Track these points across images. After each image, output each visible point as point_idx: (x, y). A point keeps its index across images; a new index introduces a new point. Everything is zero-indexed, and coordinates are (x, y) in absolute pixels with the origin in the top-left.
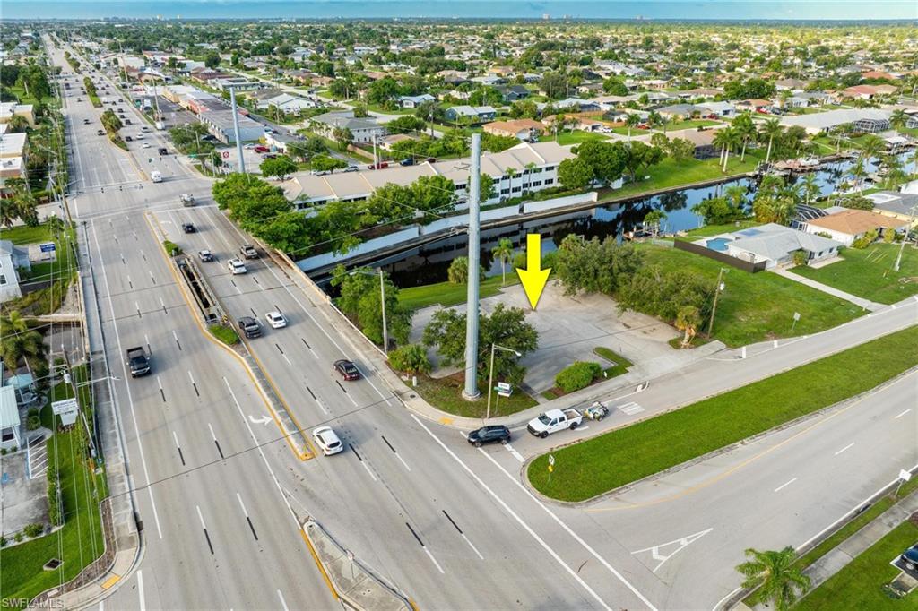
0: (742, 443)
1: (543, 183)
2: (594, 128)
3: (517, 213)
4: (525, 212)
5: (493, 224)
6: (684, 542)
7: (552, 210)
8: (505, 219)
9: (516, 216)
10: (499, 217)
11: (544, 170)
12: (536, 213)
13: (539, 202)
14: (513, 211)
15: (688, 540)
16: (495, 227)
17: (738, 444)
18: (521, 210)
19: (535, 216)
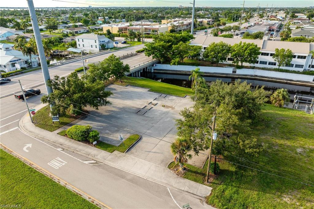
3: (311, 81)
18: (234, 72)
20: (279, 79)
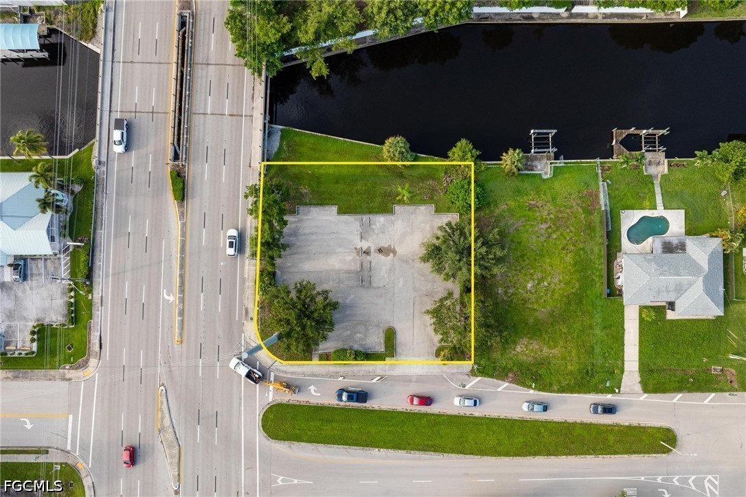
4: (574, 11)
6: (295, 481)
15: (298, 482)
17: (377, 449)
18: (569, 10)
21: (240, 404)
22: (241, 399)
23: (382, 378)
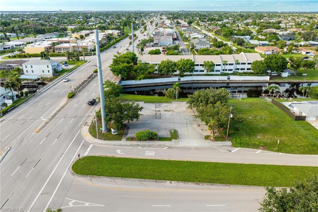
0: (170, 182)
1: (246, 69)
2: (307, 53)
3: (226, 79)
4: (230, 79)
5: (213, 82)
6: (87, 204)
7: (244, 80)
8: (219, 81)
9: (225, 80)
10: (217, 79)
11: (247, 64)
12: (236, 81)
13: (238, 76)
14: (225, 78)
15: (90, 204)
16: (213, 83)
17: (168, 182)
18: (229, 79)
19: (234, 81)
20: (209, 81)
21: (61, 156)
22: (63, 154)
23: (169, 148)
